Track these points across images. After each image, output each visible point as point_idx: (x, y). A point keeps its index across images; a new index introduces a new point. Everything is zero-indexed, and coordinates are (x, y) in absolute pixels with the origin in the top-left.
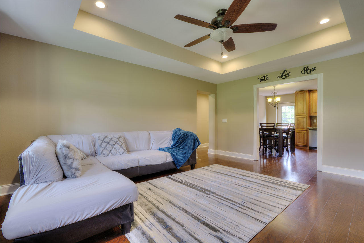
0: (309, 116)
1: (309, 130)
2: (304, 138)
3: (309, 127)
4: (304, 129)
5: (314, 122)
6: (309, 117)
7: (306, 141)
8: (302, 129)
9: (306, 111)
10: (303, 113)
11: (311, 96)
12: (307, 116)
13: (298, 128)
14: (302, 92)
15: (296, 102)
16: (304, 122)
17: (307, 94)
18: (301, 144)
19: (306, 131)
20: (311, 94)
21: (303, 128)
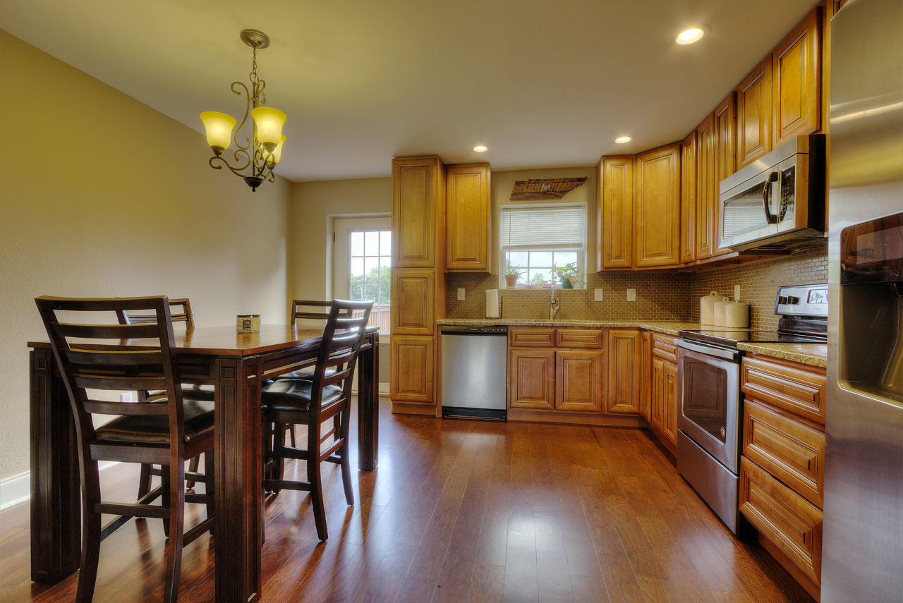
0: (442, 271)
1: (444, 333)
2: (424, 368)
3: (443, 321)
4: (424, 330)
5: (459, 298)
6: (443, 275)
7: (429, 385)
8: (415, 330)
9: (431, 247)
10: (420, 258)
11: (450, 187)
12: (436, 269)
13: (404, 325)
14: (419, 164)
15: (397, 204)
16: (425, 297)
17: (437, 174)
18: (412, 396)
19: (430, 339)
20: (451, 179)
21: (420, 325)
